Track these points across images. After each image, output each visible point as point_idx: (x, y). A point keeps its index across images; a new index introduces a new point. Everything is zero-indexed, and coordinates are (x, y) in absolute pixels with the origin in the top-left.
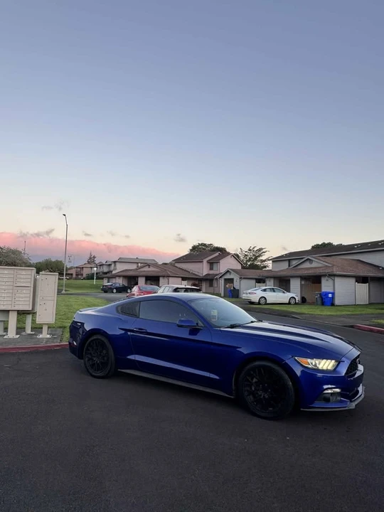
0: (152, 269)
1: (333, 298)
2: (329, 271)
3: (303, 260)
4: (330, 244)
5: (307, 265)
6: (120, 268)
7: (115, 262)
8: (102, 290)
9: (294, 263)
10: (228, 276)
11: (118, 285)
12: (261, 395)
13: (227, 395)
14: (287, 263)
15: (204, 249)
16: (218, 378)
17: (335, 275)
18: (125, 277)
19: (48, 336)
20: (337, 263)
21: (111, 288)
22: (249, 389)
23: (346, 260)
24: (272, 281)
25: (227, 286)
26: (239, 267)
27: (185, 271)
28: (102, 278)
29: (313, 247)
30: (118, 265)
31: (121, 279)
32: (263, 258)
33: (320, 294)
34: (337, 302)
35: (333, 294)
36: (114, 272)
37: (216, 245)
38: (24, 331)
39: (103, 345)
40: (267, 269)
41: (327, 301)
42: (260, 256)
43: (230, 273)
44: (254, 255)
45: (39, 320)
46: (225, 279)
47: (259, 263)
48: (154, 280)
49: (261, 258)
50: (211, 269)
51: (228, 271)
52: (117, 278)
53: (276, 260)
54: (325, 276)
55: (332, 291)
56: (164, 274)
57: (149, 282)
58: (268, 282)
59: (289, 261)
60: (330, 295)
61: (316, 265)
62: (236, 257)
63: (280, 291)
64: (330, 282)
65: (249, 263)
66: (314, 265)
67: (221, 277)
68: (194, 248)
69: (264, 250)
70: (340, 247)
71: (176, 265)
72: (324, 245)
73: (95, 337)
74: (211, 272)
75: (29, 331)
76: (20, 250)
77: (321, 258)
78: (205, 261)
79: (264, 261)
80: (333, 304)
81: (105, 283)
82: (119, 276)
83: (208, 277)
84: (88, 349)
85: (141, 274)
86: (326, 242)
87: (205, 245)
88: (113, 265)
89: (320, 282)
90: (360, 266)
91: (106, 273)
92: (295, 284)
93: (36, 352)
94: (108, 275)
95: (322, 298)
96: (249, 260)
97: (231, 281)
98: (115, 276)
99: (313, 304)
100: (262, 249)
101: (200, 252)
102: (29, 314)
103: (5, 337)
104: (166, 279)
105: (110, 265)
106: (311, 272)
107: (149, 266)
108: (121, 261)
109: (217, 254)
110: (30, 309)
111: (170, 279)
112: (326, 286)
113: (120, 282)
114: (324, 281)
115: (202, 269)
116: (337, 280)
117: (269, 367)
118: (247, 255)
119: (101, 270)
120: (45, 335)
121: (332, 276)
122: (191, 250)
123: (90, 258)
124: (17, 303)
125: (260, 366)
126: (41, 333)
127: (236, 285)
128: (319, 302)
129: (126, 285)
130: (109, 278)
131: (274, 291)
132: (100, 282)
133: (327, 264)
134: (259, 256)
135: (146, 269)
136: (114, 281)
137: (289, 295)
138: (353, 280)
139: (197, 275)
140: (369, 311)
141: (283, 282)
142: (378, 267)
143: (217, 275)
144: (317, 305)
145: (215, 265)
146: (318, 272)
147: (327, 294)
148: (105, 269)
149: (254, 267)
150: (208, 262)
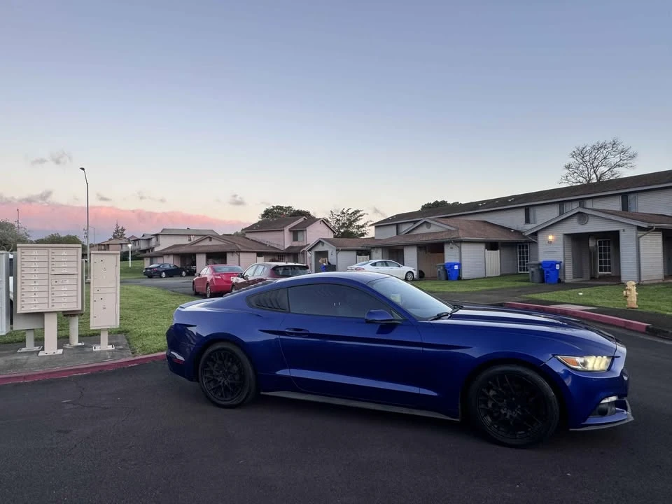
0: (214, 242)
1: (460, 270)
2: (454, 236)
3: (419, 223)
4: (444, 203)
5: (424, 230)
6: (165, 243)
7: (157, 235)
8: (145, 274)
9: (404, 228)
10: (320, 248)
11: (168, 267)
12: (505, 414)
13: (448, 418)
14: (394, 228)
15: (280, 213)
16: (435, 394)
17: (461, 242)
18: (175, 255)
19: (110, 348)
20: (460, 226)
21: (157, 272)
22: (483, 406)
23: (470, 221)
24: (380, 252)
25: (320, 261)
26: (331, 236)
27: (260, 243)
28: (141, 259)
29: (423, 207)
30: (161, 239)
31: (171, 258)
32: (360, 223)
33: (444, 266)
34: (465, 275)
35: (460, 265)
36: (156, 249)
37: (296, 208)
38: (68, 342)
39: (232, 357)
40: (366, 237)
41: (452, 274)
42: (356, 220)
43: (323, 244)
44: (348, 220)
45: (94, 325)
46: (316, 253)
47: (355, 230)
48: (217, 257)
49: (357, 223)
50: (295, 239)
51: (320, 242)
52: (165, 257)
53: (378, 226)
54: (448, 242)
55: (458, 261)
56: (233, 248)
57: (211, 261)
58: (374, 254)
59: (397, 225)
60: (456, 267)
61: (434, 229)
62: (325, 222)
63: (393, 265)
64: (455, 250)
65: (342, 231)
66: (433, 229)
67: (310, 250)
68: (267, 213)
69: (361, 213)
70: (457, 207)
71: (247, 236)
72: (437, 204)
73: (218, 346)
74: (295, 244)
75: (75, 341)
76: (11, 221)
77: (440, 220)
78: (287, 230)
79: (362, 227)
80: (459, 278)
81: (147, 264)
82: (168, 254)
83: (291, 251)
84: (206, 366)
85: (200, 250)
86: (439, 201)
87: (281, 208)
88: (154, 240)
89: (442, 251)
90: (488, 228)
91: (144, 251)
92: (411, 255)
93: (101, 374)
94: (147, 253)
95: (446, 271)
96: (343, 226)
97: (325, 254)
98: (162, 255)
99: (434, 278)
100: (359, 211)
101: (276, 218)
102: (74, 315)
103: (41, 354)
104: (236, 256)
105: (149, 240)
106: (431, 239)
107: (210, 239)
108: (166, 233)
109: (301, 220)
110: (80, 308)
111: (242, 255)
112: (450, 256)
113: (170, 262)
114: (447, 249)
115: (284, 240)
116: (465, 247)
117: (518, 372)
118: (338, 220)
119: (137, 247)
120: (104, 346)
121: (459, 242)
122: (263, 216)
123: (117, 231)
124: (57, 300)
125: (502, 374)
126: (98, 343)
127: (332, 258)
128: (443, 275)
129: (179, 267)
130: (152, 258)
131: (387, 265)
132: (138, 264)
133: (448, 227)
134: (354, 221)
135: (207, 243)
136: (160, 261)
137: (406, 269)
138: (483, 247)
139: (277, 249)
140: (507, 284)
141: (394, 254)
142: (510, 229)
143: (305, 247)
144: (440, 280)
145: (300, 235)
146: (440, 238)
147: (452, 265)
148: (143, 246)
149: (348, 235)
150: (290, 230)
